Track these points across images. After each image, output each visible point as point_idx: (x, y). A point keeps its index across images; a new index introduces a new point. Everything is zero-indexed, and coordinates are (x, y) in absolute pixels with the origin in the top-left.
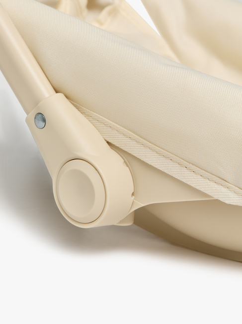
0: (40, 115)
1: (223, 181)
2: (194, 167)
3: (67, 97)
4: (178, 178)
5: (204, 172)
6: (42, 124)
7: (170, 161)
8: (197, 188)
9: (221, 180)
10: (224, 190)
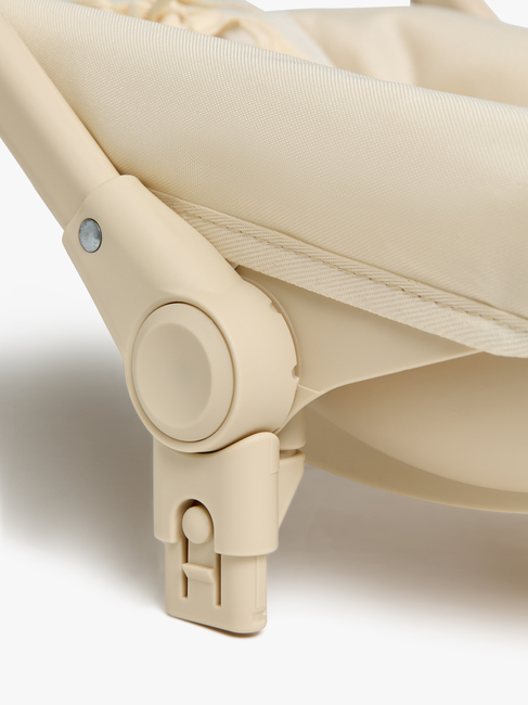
0: (90, 223)
1: (483, 306)
2: (419, 285)
3: (146, 184)
4: (389, 317)
5: (440, 292)
6: (93, 242)
7: (369, 281)
8: (430, 330)
9: (478, 305)
10: (486, 325)
